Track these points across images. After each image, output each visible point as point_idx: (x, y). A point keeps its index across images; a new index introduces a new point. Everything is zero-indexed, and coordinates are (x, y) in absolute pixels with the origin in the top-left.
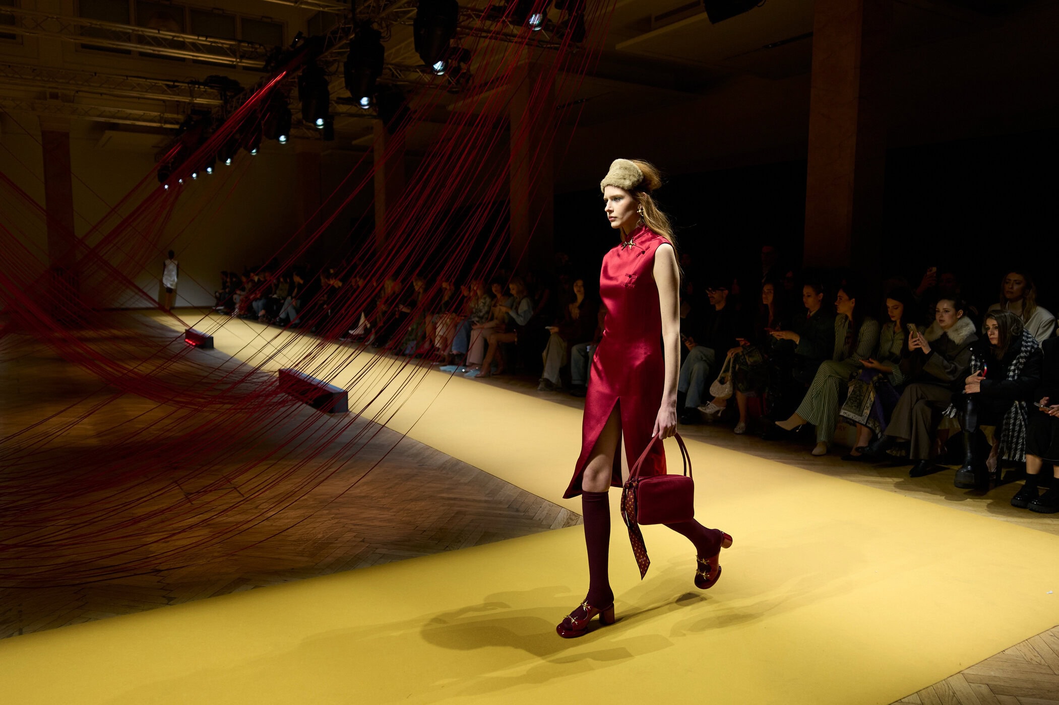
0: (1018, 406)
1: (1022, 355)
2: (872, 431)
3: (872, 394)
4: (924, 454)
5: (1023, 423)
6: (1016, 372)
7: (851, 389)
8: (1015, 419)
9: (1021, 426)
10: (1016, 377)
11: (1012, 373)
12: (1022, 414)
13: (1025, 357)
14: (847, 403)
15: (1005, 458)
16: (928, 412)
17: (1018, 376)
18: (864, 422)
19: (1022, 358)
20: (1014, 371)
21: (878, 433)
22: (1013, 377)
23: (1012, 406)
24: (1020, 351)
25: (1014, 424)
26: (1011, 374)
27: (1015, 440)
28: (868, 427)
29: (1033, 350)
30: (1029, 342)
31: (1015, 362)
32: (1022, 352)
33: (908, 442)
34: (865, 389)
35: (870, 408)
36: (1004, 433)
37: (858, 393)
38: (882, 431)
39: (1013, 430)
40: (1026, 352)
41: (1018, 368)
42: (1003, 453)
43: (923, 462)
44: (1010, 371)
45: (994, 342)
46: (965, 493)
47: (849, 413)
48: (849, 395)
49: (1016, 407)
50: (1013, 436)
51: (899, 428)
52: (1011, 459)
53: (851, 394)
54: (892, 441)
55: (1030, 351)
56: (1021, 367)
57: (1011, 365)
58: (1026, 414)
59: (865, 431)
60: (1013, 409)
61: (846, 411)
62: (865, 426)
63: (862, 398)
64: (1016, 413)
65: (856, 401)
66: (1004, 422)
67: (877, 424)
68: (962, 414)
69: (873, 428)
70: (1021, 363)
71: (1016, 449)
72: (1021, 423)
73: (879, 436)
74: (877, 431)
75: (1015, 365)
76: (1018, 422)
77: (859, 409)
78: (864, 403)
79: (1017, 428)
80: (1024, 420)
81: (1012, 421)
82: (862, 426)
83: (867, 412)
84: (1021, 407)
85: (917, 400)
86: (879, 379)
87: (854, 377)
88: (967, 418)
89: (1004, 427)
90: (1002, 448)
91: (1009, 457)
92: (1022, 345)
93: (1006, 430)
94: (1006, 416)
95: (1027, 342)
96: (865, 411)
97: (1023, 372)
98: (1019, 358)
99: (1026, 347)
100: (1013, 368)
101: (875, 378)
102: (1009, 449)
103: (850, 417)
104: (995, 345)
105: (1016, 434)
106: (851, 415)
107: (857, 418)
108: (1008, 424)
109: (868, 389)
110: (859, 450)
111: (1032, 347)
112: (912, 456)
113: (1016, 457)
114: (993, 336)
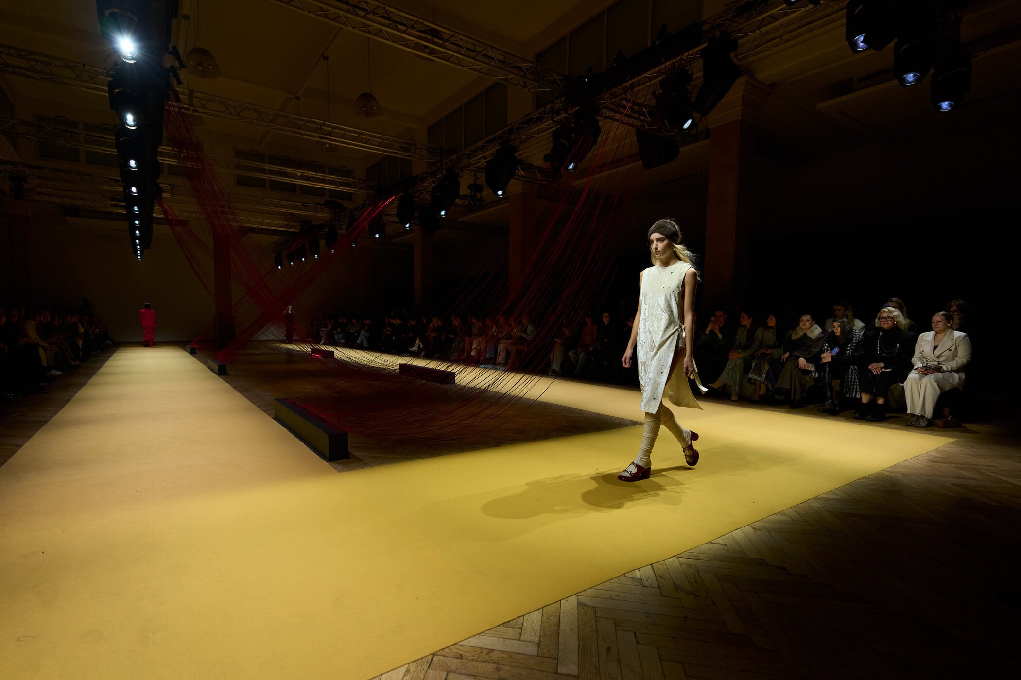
1: (854, 341)
2: (767, 386)
3: (766, 366)
4: (798, 397)
5: (856, 377)
7: (754, 364)
8: (852, 375)
9: (855, 379)
10: (851, 353)
11: (849, 351)
12: (856, 373)
13: (856, 343)
14: (752, 371)
15: (847, 396)
18: (763, 381)
19: (854, 343)
20: (850, 350)
22: (849, 353)
23: (849, 369)
24: (852, 340)
25: (851, 378)
26: (848, 352)
27: (852, 387)
28: (765, 384)
31: (850, 345)
33: (789, 391)
35: (766, 373)
36: (845, 383)
37: (759, 366)
38: (773, 386)
39: (851, 381)
40: (856, 340)
41: (852, 349)
42: (846, 393)
43: (797, 401)
44: (847, 350)
45: (837, 334)
47: (754, 377)
48: (753, 368)
49: (852, 369)
50: (851, 385)
51: (784, 382)
52: (851, 397)
54: (779, 391)
55: (858, 340)
56: (853, 348)
57: (848, 347)
58: (858, 372)
59: (763, 386)
60: (850, 370)
61: (752, 376)
62: (763, 383)
63: (761, 368)
64: (852, 372)
65: (758, 370)
66: (846, 377)
67: (769, 382)
68: (822, 374)
69: (768, 384)
70: (853, 346)
71: (853, 392)
72: (855, 378)
73: (771, 389)
74: (769, 386)
75: (850, 347)
76: (853, 377)
77: (760, 374)
78: (762, 371)
79: (853, 380)
80: (858, 375)
81: (850, 377)
83: (764, 376)
84: (855, 369)
85: (794, 368)
88: (826, 375)
89: (846, 380)
90: (846, 390)
91: (849, 395)
92: (854, 337)
94: (846, 374)
95: (855, 335)
97: (854, 351)
98: (852, 344)
99: (856, 337)
100: (849, 348)
101: (768, 357)
102: (850, 391)
103: (756, 378)
104: (838, 336)
105: (852, 383)
107: (759, 379)
108: (848, 378)
109: (764, 363)
110: (760, 396)
111: (859, 337)
112: (792, 398)
113: (854, 395)
114: (837, 331)
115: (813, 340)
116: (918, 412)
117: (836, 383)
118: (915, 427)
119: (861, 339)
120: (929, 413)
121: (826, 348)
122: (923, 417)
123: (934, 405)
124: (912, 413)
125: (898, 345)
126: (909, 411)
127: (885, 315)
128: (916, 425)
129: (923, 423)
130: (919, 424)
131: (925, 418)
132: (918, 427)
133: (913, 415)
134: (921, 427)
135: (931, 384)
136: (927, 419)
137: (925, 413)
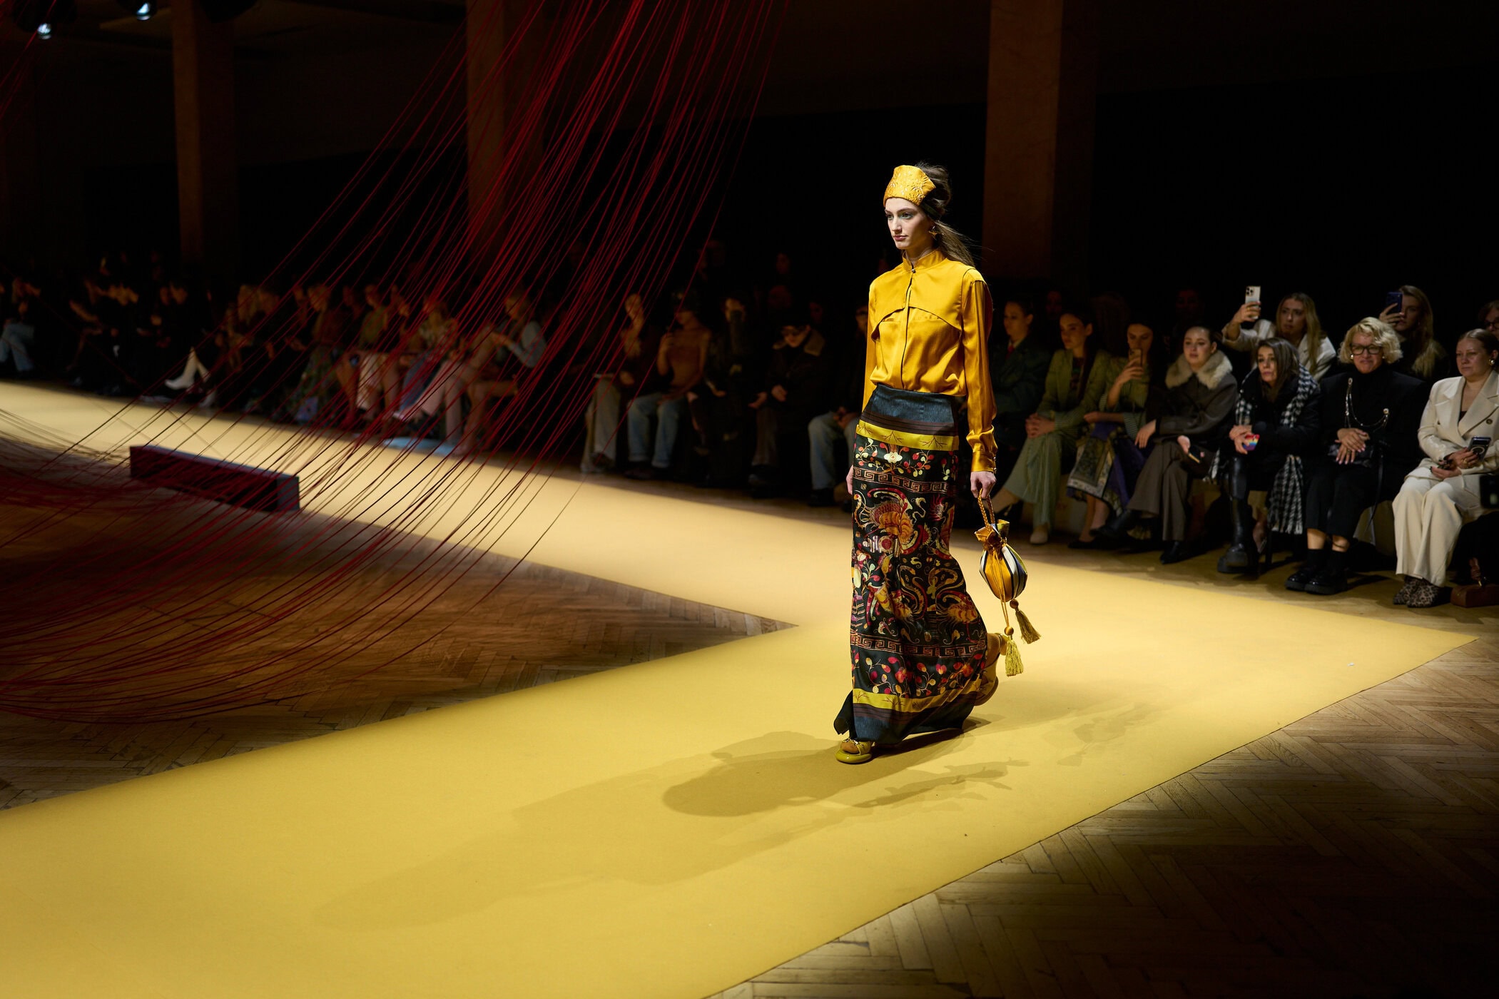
0: (1293, 462)
1: (1300, 397)
2: (1109, 506)
3: (1109, 456)
4: (1178, 534)
5: (1298, 484)
6: (1292, 419)
7: (1080, 451)
8: (1289, 479)
9: (1295, 488)
10: (1291, 426)
11: (1288, 418)
12: (1297, 473)
13: (1303, 401)
14: (1077, 470)
16: (1184, 476)
17: (1295, 424)
18: (1099, 494)
19: (1299, 401)
21: (1117, 509)
22: (1289, 424)
23: (1285, 463)
24: (1296, 393)
25: (1287, 486)
26: (1286, 421)
27: (1286, 507)
28: (1105, 502)
29: (1311, 392)
30: (1307, 380)
31: (1290, 406)
32: (1299, 393)
33: (1159, 518)
34: (1100, 449)
35: (1107, 475)
36: (1276, 497)
37: (1091, 455)
38: (1123, 506)
39: (1286, 494)
40: (1304, 393)
41: (1295, 415)
42: (1273, 523)
43: (1176, 543)
44: (1284, 418)
45: (1268, 378)
46: (1235, 579)
47: (1080, 483)
48: (1078, 458)
49: (1290, 465)
50: (1284, 502)
51: (1146, 500)
52: (1282, 531)
53: (1082, 457)
54: (1136, 518)
55: (1308, 393)
56: (1298, 412)
57: (1286, 410)
58: (1302, 473)
59: (1101, 507)
60: (1287, 467)
61: (1077, 481)
62: (1102, 499)
63: (1097, 461)
64: (1290, 472)
65: (1089, 466)
66: (1275, 483)
67: (1116, 496)
68: (1227, 477)
69: (1111, 502)
70: (1298, 409)
71: (1288, 519)
72: (1295, 485)
73: (1119, 512)
74: (1116, 506)
75: (1291, 410)
76: (1291, 484)
77: (1093, 477)
78: (1099, 469)
79: (1290, 491)
80: (1299, 480)
81: (1285, 482)
82: (1097, 500)
83: (1103, 480)
84: (1297, 465)
85: (1171, 463)
86: (1118, 434)
87: (1084, 434)
88: (1235, 481)
89: (1275, 489)
90: (1273, 517)
91: (1280, 528)
92: (1298, 385)
93: (1277, 493)
94: (1277, 476)
95: (1304, 381)
96: (1101, 479)
97: (1300, 420)
98: (1295, 402)
99: (1304, 387)
100: (1288, 413)
101: (1113, 434)
102: (1281, 517)
103: (1082, 488)
104: (1267, 384)
105: (1289, 499)
106: (1084, 486)
107: (1088, 489)
108: (1280, 485)
109: (1104, 449)
110: (1093, 532)
111: (1311, 387)
112: (1164, 538)
113: (1289, 528)
114: (1267, 370)
115: (1211, 391)
116: (1416, 572)
117: (1255, 498)
118: (1410, 606)
119: (1315, 390)
120: (1438, 573)
121: (1242, 409)
122: (1425, 582)
123: (1448, 554)
124: (1405, 573)
125: (1386, 411)
126: (1399, 571)
127: (1362, 340)
128: (1412, 601)
129: (1426, 596)
130: (1418, 600)
131: (1431, 584)
132: (1414, 607)
133: (1408, 578)
134: (1422, 606)
135: (1444, 505)
136: (1434, 587)
137: (1429, 573)
